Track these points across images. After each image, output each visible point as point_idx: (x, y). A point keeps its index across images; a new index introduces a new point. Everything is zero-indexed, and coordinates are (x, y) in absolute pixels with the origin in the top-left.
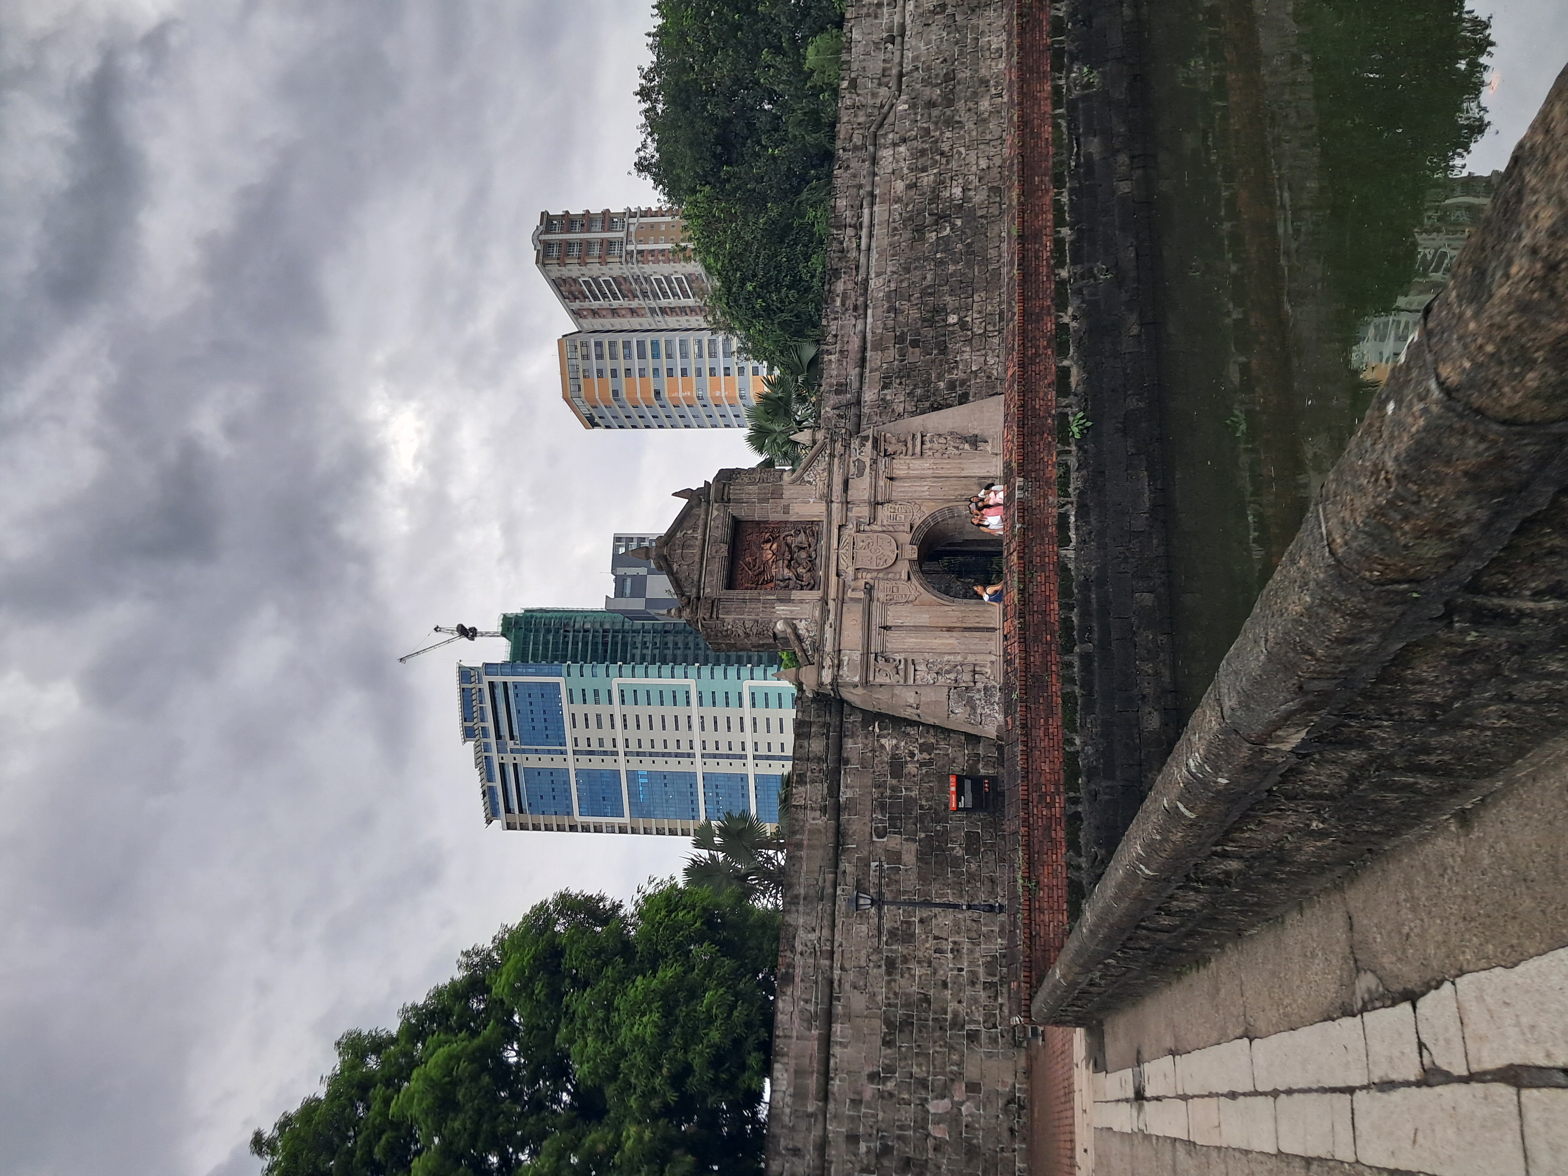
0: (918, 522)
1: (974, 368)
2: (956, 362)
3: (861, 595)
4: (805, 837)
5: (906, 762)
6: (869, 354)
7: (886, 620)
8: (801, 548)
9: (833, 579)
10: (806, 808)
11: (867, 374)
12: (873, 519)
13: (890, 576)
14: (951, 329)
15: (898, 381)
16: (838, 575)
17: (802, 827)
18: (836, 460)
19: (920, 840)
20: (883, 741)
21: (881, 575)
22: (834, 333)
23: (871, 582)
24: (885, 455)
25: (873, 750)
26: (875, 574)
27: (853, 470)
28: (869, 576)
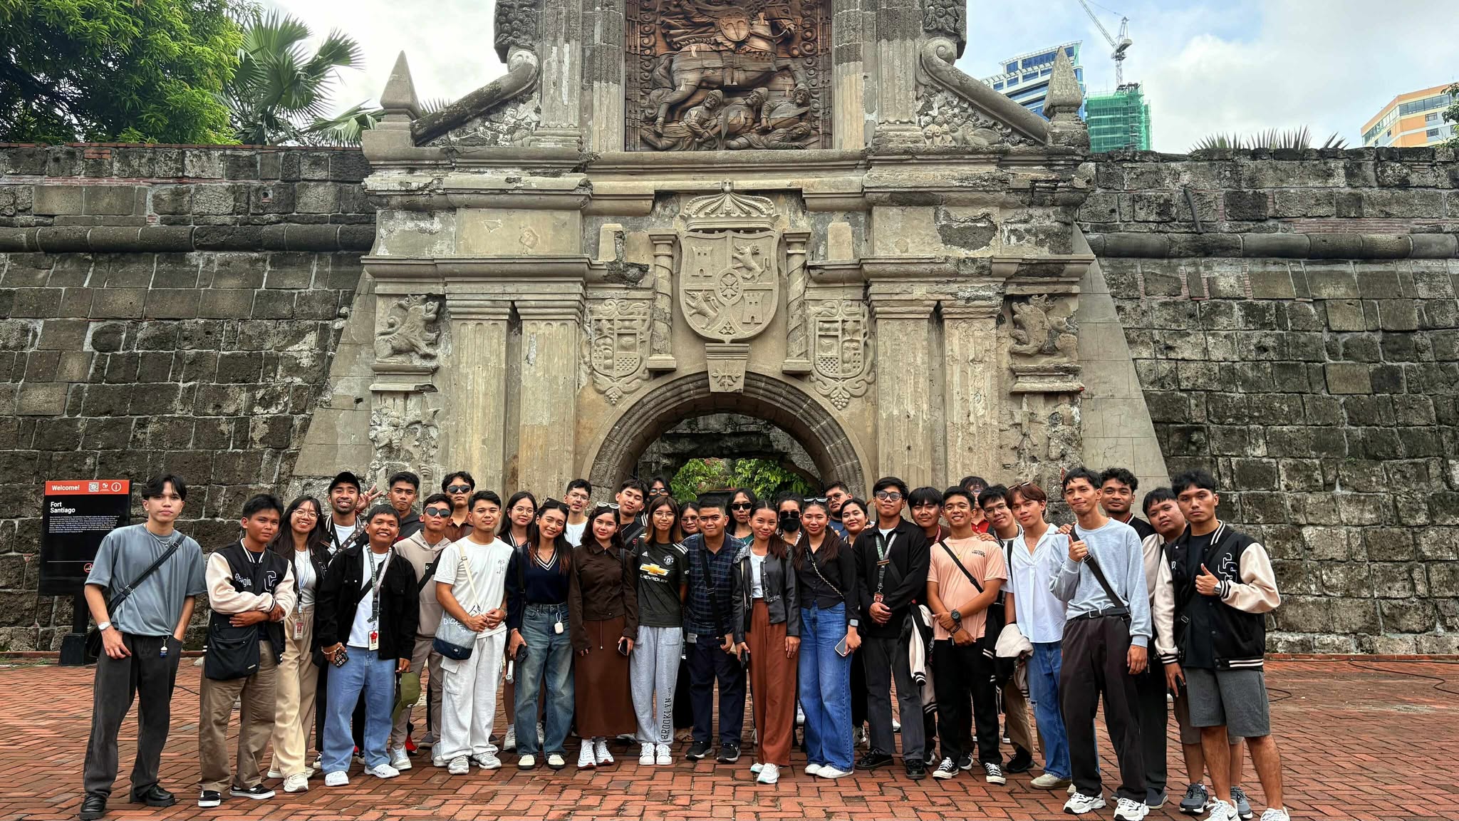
0: (813, 391)
1: (1308, 532)
2: (1329, 486)
3: (607, 254)
4: (116, 182)
5: (252, 389)
6: (1352, 268)
7: (535, 318)
8: (756, 109)
9: (650, 184)
10: (180, 179)
11: (1291, 267)
12: (822, 277)
13: (662, 328)
14: (1434, 470)
15: (1270, 342)
16: (662, 196)
17: (136, 174)
18: (992, 169)
19: (71, 423)
20: (311, 338)
21: (663, 304)
22: (1414, 179)
23: (646, 282)
24: (1009, 299)
25: (292, 318)
26: (665, 286)
27: (962, 216)
28: (662, 274)
